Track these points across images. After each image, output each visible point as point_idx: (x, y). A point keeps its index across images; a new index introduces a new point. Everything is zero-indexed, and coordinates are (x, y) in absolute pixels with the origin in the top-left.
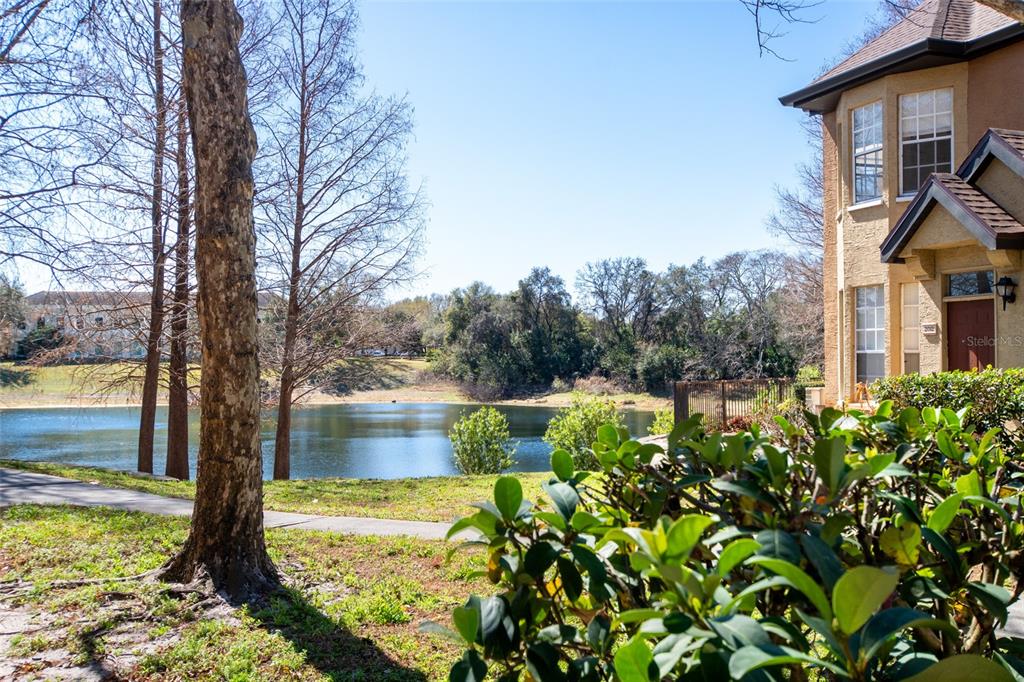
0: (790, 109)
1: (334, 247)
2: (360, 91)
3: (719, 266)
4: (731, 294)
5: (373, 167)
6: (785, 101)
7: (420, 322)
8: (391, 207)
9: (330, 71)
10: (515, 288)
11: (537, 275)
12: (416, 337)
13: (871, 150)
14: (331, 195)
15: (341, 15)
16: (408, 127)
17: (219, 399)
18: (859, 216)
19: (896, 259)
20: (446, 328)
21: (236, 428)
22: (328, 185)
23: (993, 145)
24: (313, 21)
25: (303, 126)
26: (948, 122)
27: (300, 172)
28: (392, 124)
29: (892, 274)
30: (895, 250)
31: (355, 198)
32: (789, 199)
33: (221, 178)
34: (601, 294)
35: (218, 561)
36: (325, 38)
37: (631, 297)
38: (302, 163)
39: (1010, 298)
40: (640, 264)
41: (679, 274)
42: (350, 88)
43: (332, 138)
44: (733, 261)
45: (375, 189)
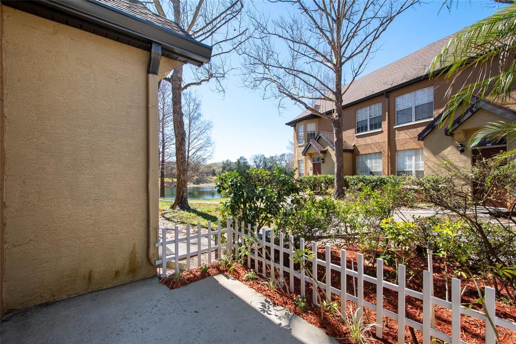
0: (287, 126)
1: (197, 151)
2: (202, 119)
3: (280, 156)
4: (283, 162)
5: (205, 135)
6: (286, 124)
7: (215, 168)
8: (208, 143)
9: (196, 115)
10: (236, 161)
11: (241, 158)
12: (214, 171)
13: (301, 134)
14: (196, 141)
15: (198, 103)
16: (212, 126)
17: (180, 178)
18: (299, 147)
19: (304, 155)
20: (221, 169)
21: (183, 183)
22: (195, 139)
23: (320, 134)
24: (192, 104)
25: (190, 126)
26: (315, 130)
27: (189, 136)
28: (208, 126)
29: (305, 158)
30: (304, 153)
31: (201, 141)
32: (291, 142)
33: (180, 141)
34: (255, 162)
35: (180, 205)
36: (194, 108)
37: (262, 163)
38: (189, 134)
39: (323, 162)
40: (263, 156)
41: (272, 158)
42: (200, 118)
43: (196, 129)
44: (283, 155)
45: (205, 139)
